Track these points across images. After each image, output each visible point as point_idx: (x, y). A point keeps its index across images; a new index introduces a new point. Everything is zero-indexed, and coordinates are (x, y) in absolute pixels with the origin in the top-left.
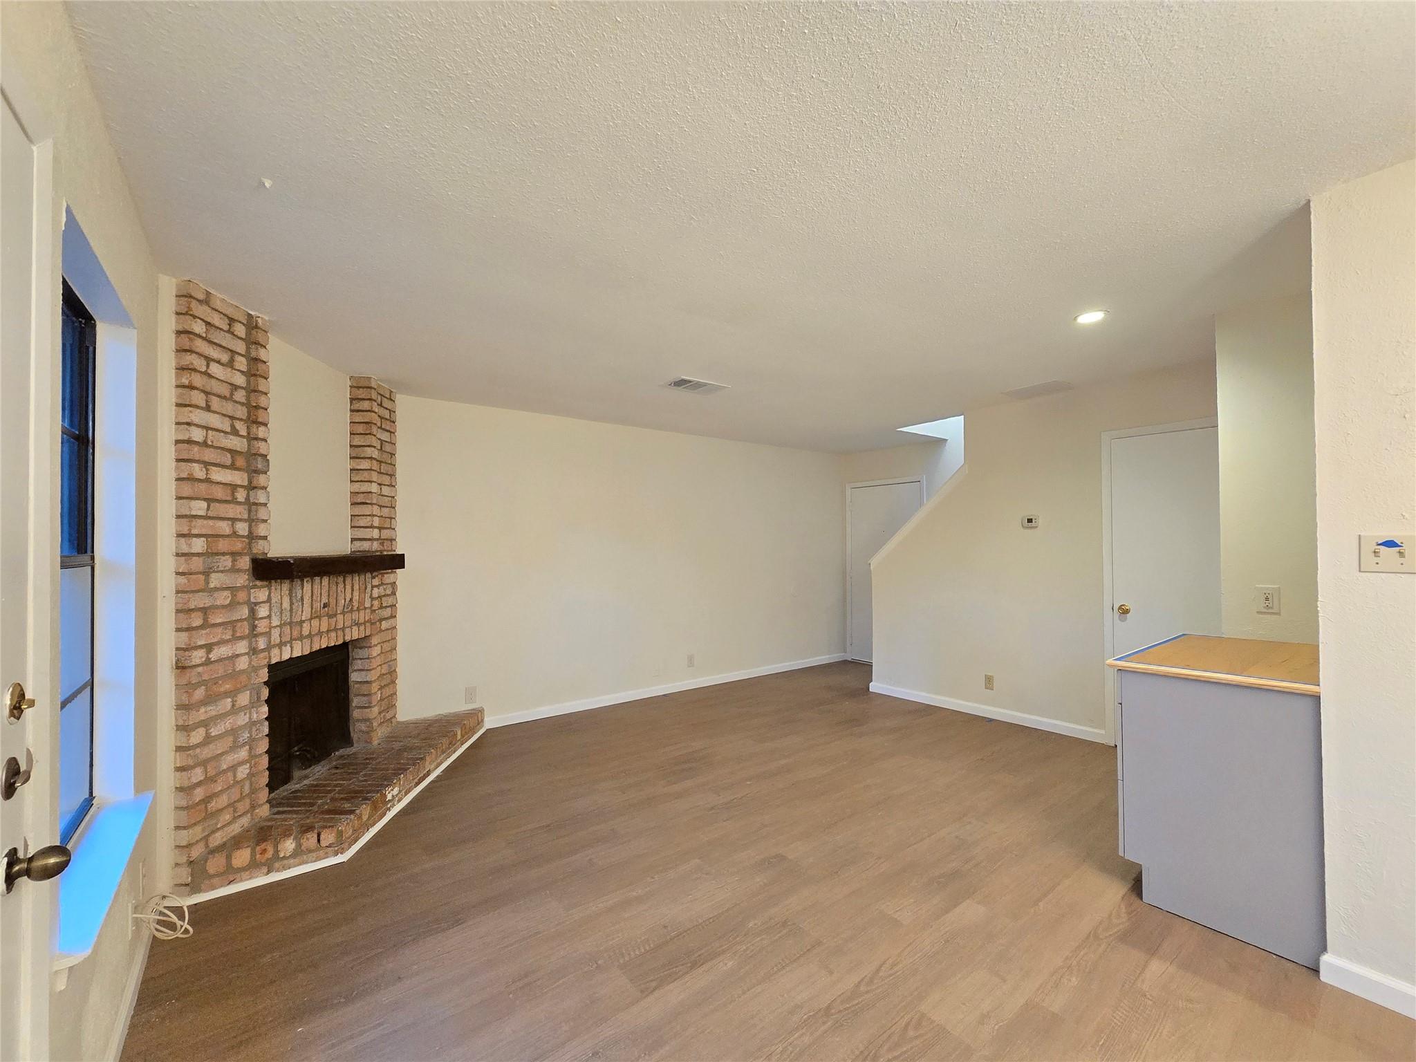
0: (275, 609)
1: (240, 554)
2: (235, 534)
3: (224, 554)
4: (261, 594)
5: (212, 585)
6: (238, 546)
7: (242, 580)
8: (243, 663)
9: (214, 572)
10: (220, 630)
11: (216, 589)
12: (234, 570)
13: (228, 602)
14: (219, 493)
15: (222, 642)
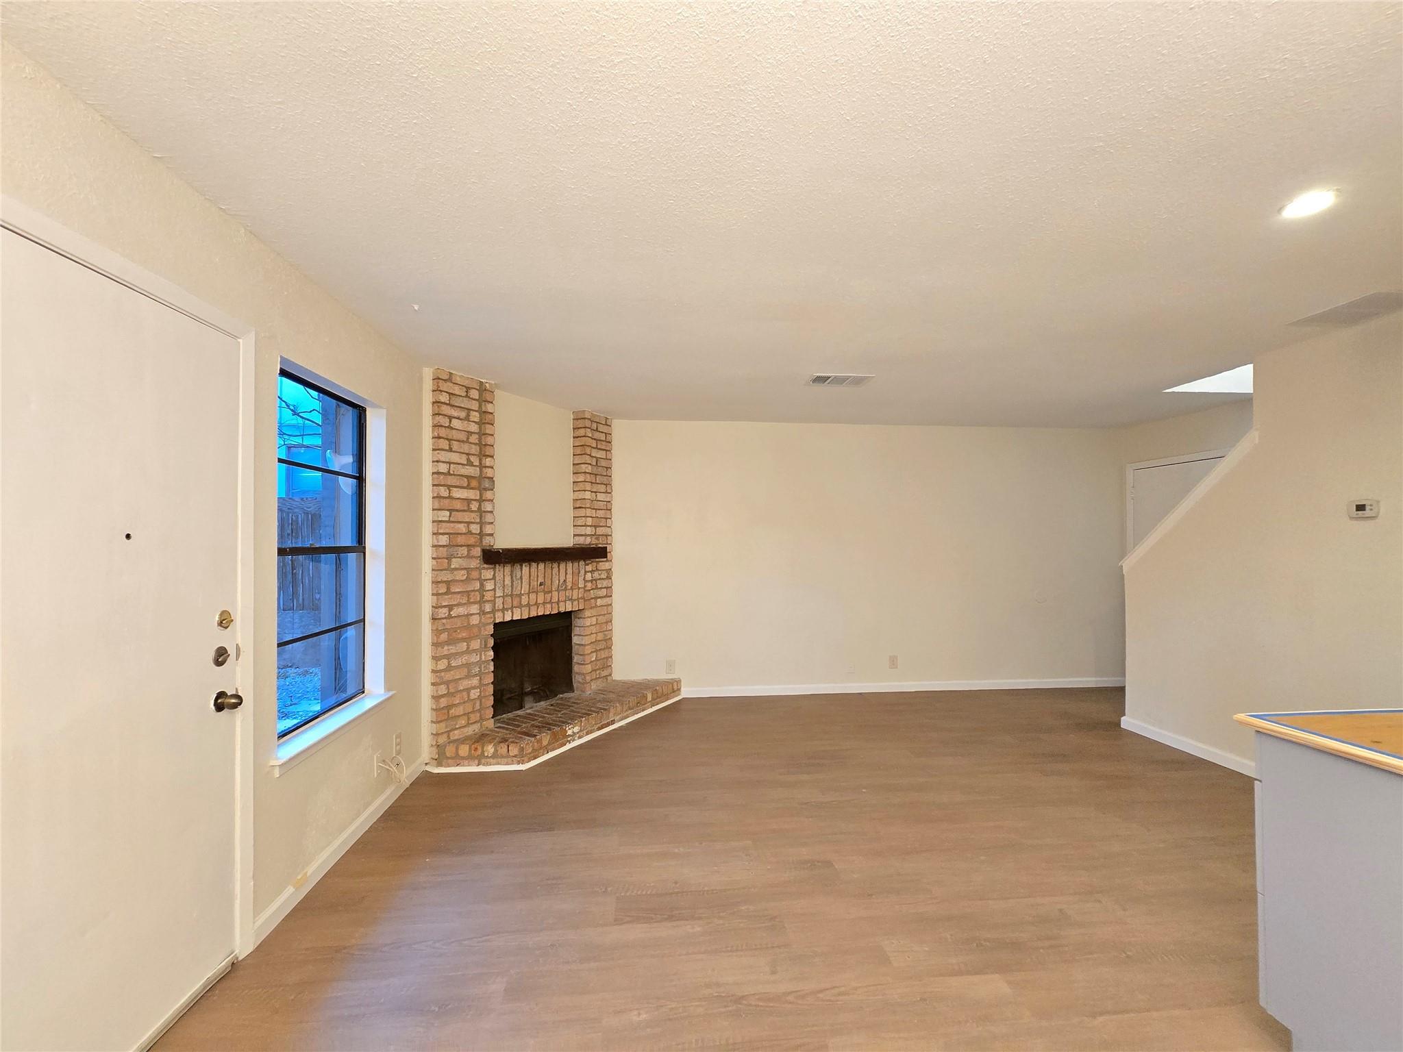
0: (498, 585)
1: (474, 546)
2: (470, 533)
3: (461, 546)
4: (488, 574)
5: (453, 567)
6: (472, 541)
7: (475, 563)
8: (475, 620)
9: (455, 557)
10: (459, 596)
11: (456, 569)
12: (469, 556)
13: (465, 577)
14: (458, 505)
15: (458, 605)
